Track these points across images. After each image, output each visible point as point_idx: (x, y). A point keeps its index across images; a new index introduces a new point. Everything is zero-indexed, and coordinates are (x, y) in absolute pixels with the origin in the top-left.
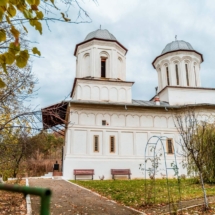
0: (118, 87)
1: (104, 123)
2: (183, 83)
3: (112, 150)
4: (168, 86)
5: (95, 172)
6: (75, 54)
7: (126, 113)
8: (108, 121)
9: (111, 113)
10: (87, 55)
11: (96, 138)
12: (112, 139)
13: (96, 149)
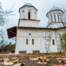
0: (35, 22)
3: (33, 44)
5: (27, 52)
6: (19, 12)
7: (38, 31)
8: (31, 34)
9: (32, 31)
11: (27, 40)
12: (33, 40)
13: (27, 43)
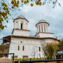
0: (26, 32)
1: (21, 42)
2: (44, 31)
3: (23, 50)
4: (40, 32)
6: (14, 22)
7: (28, 39)
8: (22, 42)
9: (23, 39)
10: (17, 22)
11: (19, 46)
12: (23, 47)
